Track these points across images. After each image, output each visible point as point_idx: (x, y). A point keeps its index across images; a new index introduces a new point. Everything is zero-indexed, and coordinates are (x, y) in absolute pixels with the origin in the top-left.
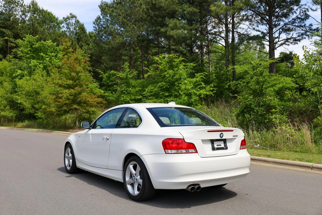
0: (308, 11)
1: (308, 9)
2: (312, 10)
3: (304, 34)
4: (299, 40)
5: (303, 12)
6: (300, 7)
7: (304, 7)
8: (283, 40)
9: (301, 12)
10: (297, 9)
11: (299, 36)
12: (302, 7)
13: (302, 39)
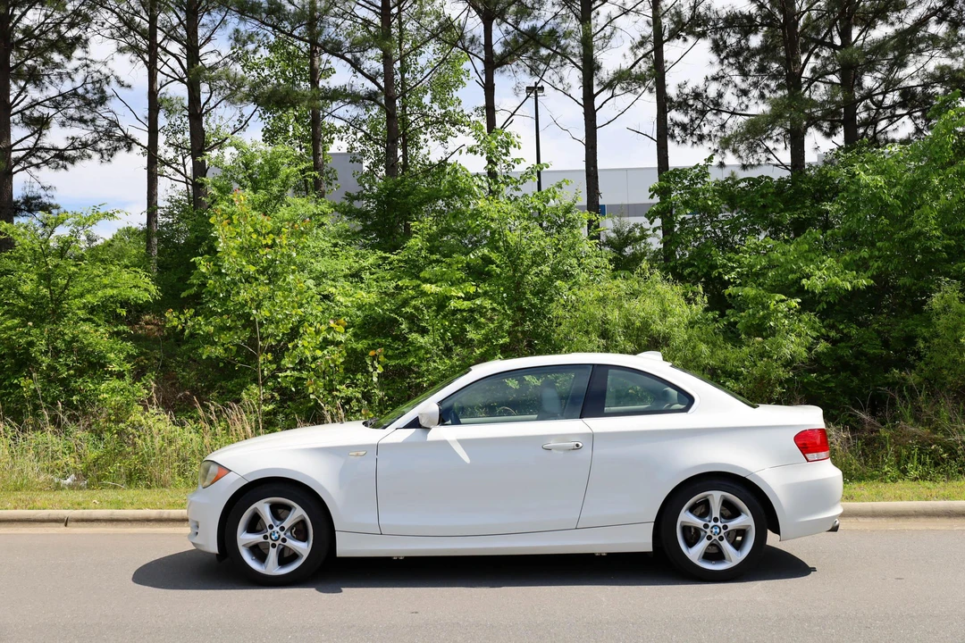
0: (108, 84)
1: (109, 77)
2: (119, 82)
3: (90, 146)
4: (72, 160)
5: (93, 83)
6: (87, 66)
7: (98, 67)
8: (24, 149)
9: (89, 80)
10: (76, 70)
11: (75, 149)
12: (94, 67)
13: (81, 158)
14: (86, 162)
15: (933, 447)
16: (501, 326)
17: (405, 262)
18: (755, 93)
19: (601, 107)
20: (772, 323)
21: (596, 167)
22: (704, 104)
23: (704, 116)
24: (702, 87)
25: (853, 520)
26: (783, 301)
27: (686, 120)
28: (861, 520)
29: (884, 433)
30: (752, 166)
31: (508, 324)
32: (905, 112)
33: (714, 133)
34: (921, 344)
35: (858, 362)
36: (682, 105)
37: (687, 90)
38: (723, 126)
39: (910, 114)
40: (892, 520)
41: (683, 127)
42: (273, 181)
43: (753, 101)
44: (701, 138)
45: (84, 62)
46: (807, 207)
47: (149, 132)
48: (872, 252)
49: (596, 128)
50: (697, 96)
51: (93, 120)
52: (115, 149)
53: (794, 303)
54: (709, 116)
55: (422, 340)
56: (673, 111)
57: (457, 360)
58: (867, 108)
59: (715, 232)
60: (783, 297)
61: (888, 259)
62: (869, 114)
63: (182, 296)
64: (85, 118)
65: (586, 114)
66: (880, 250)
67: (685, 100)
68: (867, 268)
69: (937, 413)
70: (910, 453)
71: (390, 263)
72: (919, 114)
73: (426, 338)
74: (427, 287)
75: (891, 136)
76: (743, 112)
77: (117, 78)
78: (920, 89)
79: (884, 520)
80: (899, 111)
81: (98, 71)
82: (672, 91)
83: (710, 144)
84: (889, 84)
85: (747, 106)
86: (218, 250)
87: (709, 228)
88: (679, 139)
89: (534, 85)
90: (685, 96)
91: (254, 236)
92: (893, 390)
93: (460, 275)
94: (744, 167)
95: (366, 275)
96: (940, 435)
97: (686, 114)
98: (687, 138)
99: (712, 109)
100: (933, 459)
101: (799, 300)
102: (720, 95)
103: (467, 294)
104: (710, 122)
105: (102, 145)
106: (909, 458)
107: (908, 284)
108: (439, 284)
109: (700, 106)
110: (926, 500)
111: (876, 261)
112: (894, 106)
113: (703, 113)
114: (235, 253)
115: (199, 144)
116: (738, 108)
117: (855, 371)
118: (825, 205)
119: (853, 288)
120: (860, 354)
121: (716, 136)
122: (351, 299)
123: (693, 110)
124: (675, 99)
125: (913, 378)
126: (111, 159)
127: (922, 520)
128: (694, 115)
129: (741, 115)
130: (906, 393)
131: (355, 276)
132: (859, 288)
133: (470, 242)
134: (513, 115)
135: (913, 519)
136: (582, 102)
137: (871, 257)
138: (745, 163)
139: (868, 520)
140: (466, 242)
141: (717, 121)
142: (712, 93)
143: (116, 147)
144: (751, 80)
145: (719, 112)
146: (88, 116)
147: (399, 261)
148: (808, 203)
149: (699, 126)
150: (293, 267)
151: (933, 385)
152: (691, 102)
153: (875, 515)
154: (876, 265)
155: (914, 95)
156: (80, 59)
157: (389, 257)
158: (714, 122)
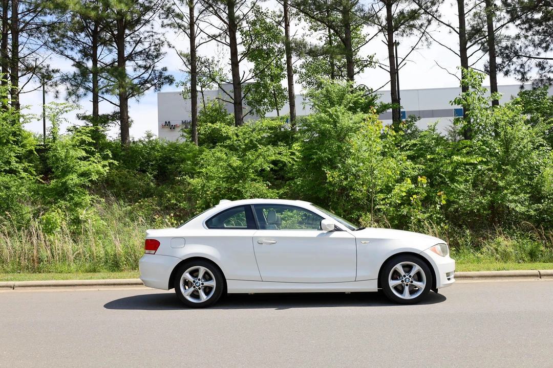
0: (162, 46)
1: (164, 42)
2: (169, 45)
3: (149, 82)
5: (155, 46)
6: (152, 36)
7: (159, 36)
9: (153, 44)
10: (145, 38)
12: (156, 37)
23: (511, 59)
33: (518, 69)
38: (523, 65)
45: (151, 33)
50: (507, 47)
52: (163, 84)
54: (514, 59)
65: (461, 59)
67: (501, 50)
76: (537, 57)
77: (168, 42)
81: (159, 39)
83: (515, 76)
85: (539, 53)
90: (500, 48)
104: (514, 63)
115: (238, 81)
121: (519, 71)
126: (160, 89)
129: (535, 58)
134: (404, 60)
145: (521, 56)
156: (148, 32)
158: (517, 63)
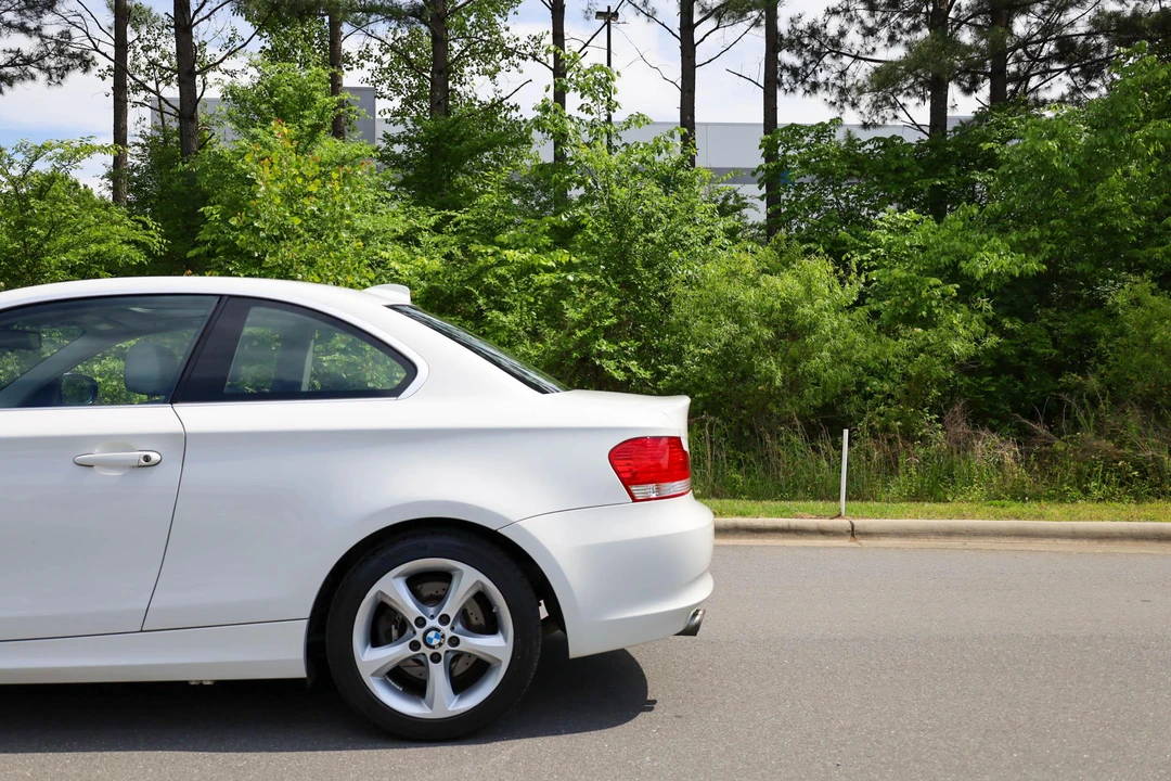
3: (34, 62)
4: (11, 81)
11: (14, 65)
13: (21, 77)
14: (29, 83)
15: (1120, 464)
16: (604, 305)
17: (475, 222)
18: (884, 33)
19: (702, 40)
20: (924, 313)
21: (693, 116)
22: (821, 44)
23: (820, 59)
24: (820, 22)
25: (1051, 541)
26: (937, 286)
27: (798, 63)
28: (1059, 541)
29: (1059, 446)
30: (875, 125)
31: (612, 302)
32: (1061, 66)
33: (831, 81)
34: (1102, 343)
35: (1023, 363)
36: (795, 44)
37: (802, 26)
38: (843, 74)
39: (1068, 70)
40: (1095, 542)
41: (794, 71)
42: (307, 113)
43: (882, 43)
44: (815, 86)
46: (952, 176)
47: (115, 46)
48: (1042, 232)
49: (694, 67)
50: (814, 32)
51: (38, 29)
52: (67, 68)
53: (952, 289)
54: (827, 60)
55: (504, 319)
56: (785, 51)
57: (552, 344)
58: (1018, 60)
59: (838, 203)
60: (939, 282)
61: (1062, 242)
62: (1018, 68)
63: (188, 256)
64: (28, 25)
65: (682, 48)
66: (1052, 229)
67: (799, 38)
68: (1037, 252)
69: (1124, 425)
70: (1092, 471)
71: (456, 225)
72: (1077, 69)
73: (510, 317)
74: (510, 254)
75: (1043, 95)
76: (869, 57)
78: (1082, 38)
79: (1085, 542)
80: (1055, 66)
82: (783, 26)
83: (826, 95)
84: (1047, 31)
85: (874, 49)
86: (258, 195)
87: (831, 197)
88: (787, 86)
89: (606, 10)
90: (798, 33)
91: (300, 180)
92: (1071, 397)
93: (546, 240)
94: (865, 126)
95: (425, 238)
96: (1128, 451)
97: (800, 54)
98: (797, 85)
99: (831, 51)
100: (1118, 477)
101: (958, 286)
102: (842, 34)
103: (559, 264)
104: (827, 67)
105: (51, 62)
106: (1090, 476)
107: (1086, 271)
108: (522, 250)
109: (816, 44)
110: (1128, 520)
111: (1048, 243)
112: (1050, 58)
113: (818, 55)
114: (278, 200)
115: (188, 66)
116: (863, 51)
117: (1020, 374)
118: (974, 174)
119: (1021, 274)
120: (1025, 355)
121: (834, 85)
122: (409, 266)
123: (808, 51)
124: (786, 36)
125: (1093, 382)
126: (62, 82)
127: (1129, 543)
128: (809, 58)
129: (866, 60)
130: (1085, 401)
131: (409, 239)
132: (1027, 274)
133: (538, 204)
134: (586, 45)
135: (1118, 542)
136: (678, 33)
137: (1042, 238)
138: (866, 120)
139: (1068, 542)
140: (533, 203)
141: (836, 66)
142: (832, 30)
143: (68, 66)
144: (879, 16)
145: (839, 55)
146: (32, 25)
147: (468, 221)
148: (953, 170)
149: (814, 71)
150: (347, 222)
151: (1117, 393)
152: (806, 41)
153: (1075, 536)
154: (1049, 247)
155: (1073, 45)
157: (455, 217)
158: (833, 68)
